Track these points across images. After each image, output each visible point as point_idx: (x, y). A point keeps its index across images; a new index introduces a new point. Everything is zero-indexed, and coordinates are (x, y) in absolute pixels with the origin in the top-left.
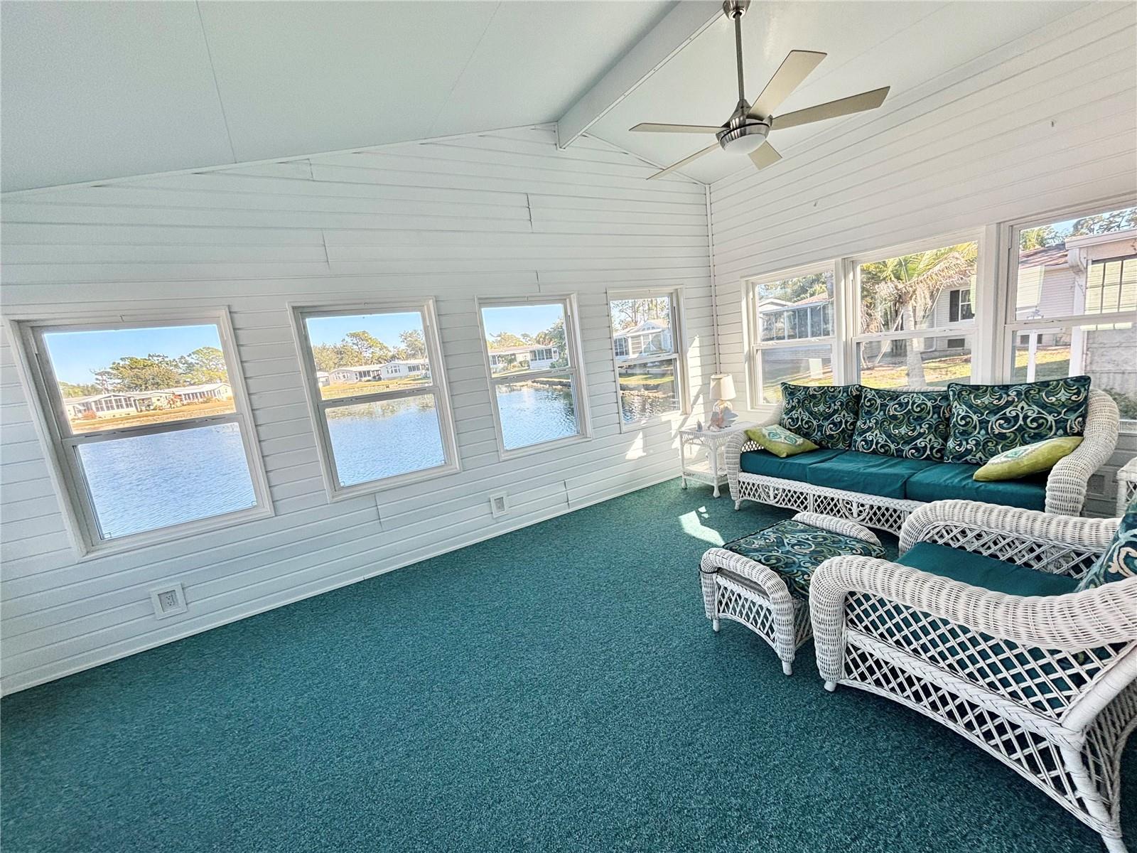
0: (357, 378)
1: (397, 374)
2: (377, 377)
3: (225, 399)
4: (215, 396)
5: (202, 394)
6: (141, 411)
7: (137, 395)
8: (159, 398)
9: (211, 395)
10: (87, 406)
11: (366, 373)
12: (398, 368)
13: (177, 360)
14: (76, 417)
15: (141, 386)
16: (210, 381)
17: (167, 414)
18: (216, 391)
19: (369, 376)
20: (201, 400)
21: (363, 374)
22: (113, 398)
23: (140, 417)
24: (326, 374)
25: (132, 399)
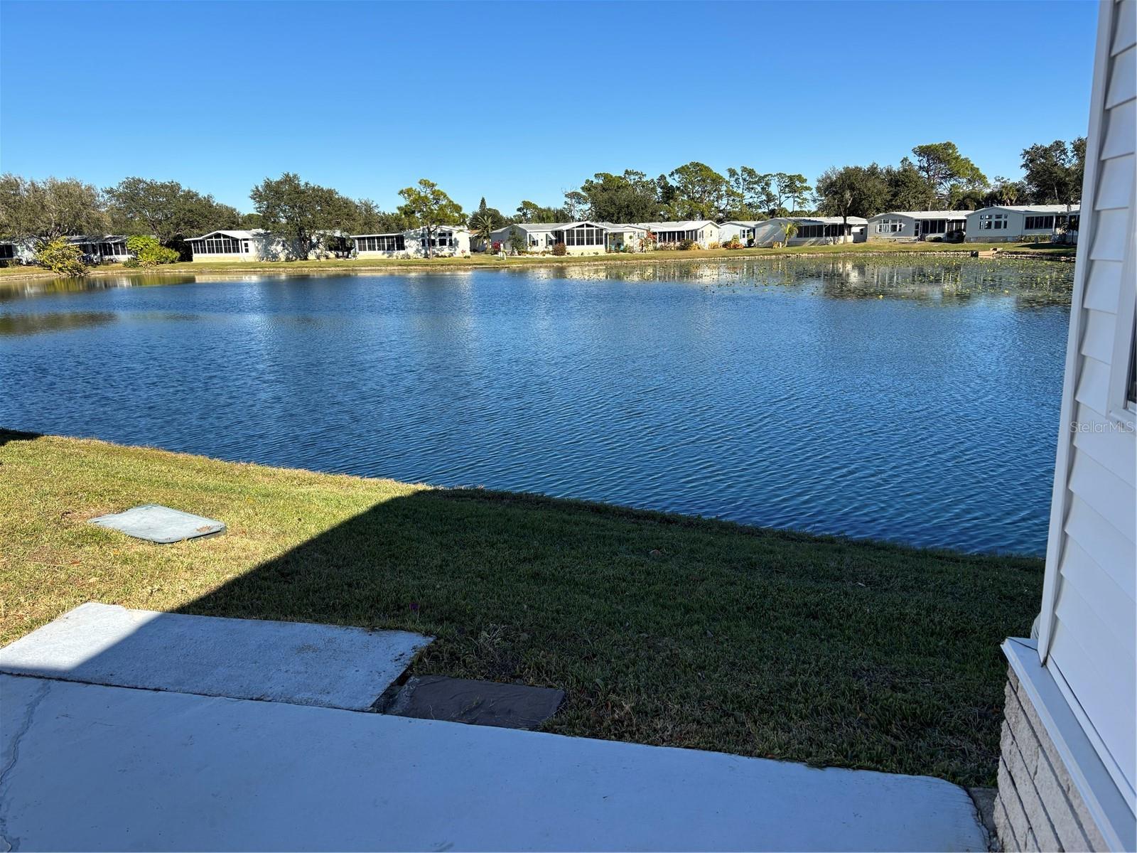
0: (916, 234)
1: (1001, 232)
2: (956, 235)
3: (706, 247)
4: (696, 240)
5: (681, 234)
6: (610, 252)
7: (609, 228)
8: (632, 234)
9: (692, 238)
10: (558, 234)
11: (937, 225)
12: (1003, 220)
13: (655, 180)
14: (546, 250)
15: (613, 215)
16: (690, 217)
17: (637, 259)
18: (699, 232)
19: (942, 230)
20: (678, 244)
21: (928, 227)
22: (585, 228)
23: (608, 260)
24: (864, 221)
25: (604, 232)
